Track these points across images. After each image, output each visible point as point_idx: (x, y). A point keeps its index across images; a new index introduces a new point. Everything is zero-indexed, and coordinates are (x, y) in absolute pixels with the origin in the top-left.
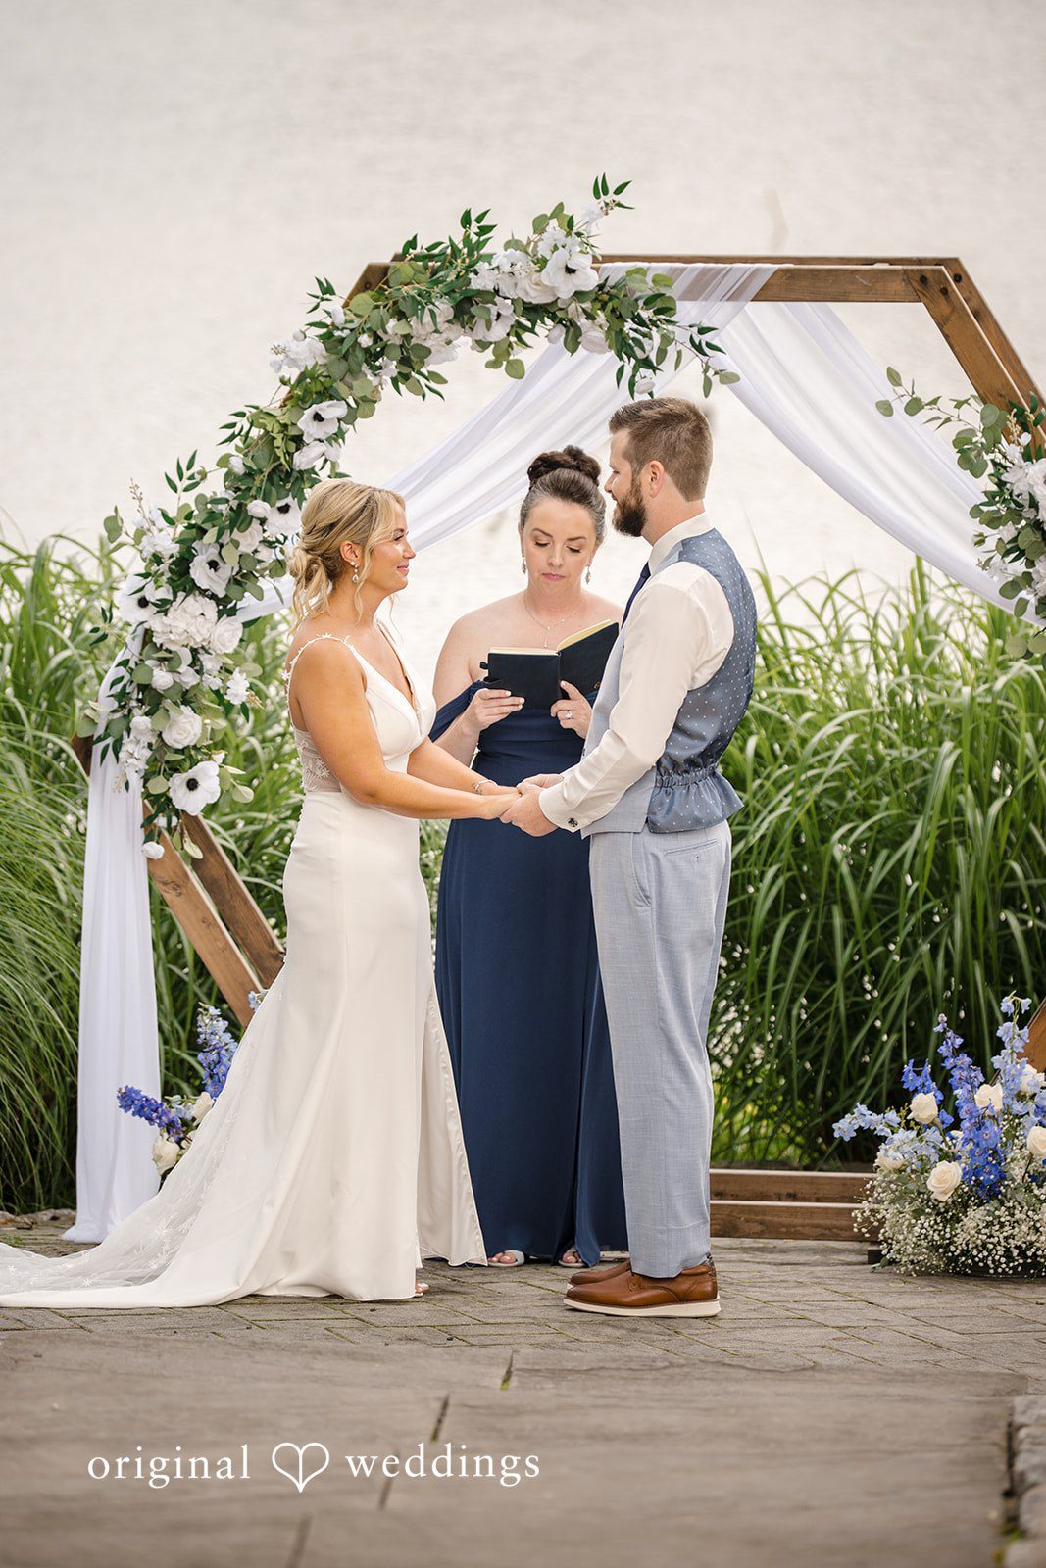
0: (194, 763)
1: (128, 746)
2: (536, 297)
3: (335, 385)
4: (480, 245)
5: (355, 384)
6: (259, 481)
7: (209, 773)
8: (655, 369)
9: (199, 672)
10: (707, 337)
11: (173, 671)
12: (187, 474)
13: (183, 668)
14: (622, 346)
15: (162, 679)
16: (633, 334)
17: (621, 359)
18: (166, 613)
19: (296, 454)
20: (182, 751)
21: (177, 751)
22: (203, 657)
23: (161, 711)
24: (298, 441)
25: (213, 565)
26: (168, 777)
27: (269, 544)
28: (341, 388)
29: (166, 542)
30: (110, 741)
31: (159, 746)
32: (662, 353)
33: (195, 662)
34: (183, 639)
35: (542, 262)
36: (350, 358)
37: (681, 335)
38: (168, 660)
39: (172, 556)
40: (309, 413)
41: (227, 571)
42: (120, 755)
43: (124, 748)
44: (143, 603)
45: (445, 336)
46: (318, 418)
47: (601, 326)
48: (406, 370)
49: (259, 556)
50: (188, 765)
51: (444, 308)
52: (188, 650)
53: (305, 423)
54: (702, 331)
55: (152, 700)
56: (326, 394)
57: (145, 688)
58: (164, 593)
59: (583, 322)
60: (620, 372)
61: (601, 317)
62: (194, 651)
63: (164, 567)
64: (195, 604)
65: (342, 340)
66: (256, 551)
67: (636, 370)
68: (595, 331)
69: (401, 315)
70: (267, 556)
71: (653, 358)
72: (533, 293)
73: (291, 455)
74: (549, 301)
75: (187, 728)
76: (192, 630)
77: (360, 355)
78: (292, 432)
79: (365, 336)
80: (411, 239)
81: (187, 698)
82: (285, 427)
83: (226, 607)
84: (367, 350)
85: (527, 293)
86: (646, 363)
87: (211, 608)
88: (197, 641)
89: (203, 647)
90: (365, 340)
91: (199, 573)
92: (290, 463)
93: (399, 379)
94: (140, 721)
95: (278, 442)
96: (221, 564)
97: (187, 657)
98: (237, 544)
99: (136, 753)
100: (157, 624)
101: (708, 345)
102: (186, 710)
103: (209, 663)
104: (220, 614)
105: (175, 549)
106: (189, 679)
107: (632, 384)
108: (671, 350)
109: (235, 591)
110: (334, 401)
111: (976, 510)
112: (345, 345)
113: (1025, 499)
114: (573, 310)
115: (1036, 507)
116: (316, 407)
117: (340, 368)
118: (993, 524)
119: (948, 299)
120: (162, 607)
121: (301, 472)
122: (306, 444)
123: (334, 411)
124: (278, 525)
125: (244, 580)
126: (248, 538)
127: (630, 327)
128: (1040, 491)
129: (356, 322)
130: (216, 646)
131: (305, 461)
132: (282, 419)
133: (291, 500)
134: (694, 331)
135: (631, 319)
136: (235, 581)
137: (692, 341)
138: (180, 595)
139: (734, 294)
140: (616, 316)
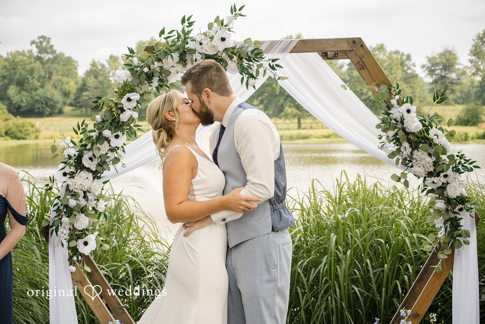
0: (86, 235)
1: (61, 229)
2: (211, 52)
3: (135, 88)
4: (189, 32)
5: (143, 87)
6: (107, 124)
7: (92, 238)
8: (255, 78)
9: (87, 201)
10: (275, 63)
11: (77, 199)
12: (81, 128)
13: (81, 198)
14: (243, 70)
15: (72, 203)
16: (246, 65)
17: (242, 75)
18: (73, 177)
19: (121, 115)
20: (82, 231)
21: (80, 231)
22: (88, 194)
23: (73, 215)
24: (122, 110)
25: (91, 159)
26: (76, 240)
27: (112, 150)
28: (137, 88)
29: (73, 152)
30: (54, 228)
31: (73, 230)
32: (258, 72)
33: (85, 197)
34: (80, 187)
35: (212, 38)
36: (141, 78)
37: (266, 64)
38: (74, 195)
39: (75, 155)
40: (125, 98)
41: (96, 162)
42: (58, 233)
43: (59, 231)
44: (65, 174)
45: (176, 68)
46: (129, 100)
47: (235, 62)
48: (161, 83)
49: (108, 155)
50: (84, 236)
51: (176, 56)
52: (82, 192)
53: (124, 101)
54: (273, 61)
55: (70, 212)
56: (132, 91)
57: (66, 206)
58: (73, 169)
59: (228, 60)
60: (242, 80)
61: (235, 58)
62: (85, 192)
63: (72, 161)
64: (84, 174)
65: (137, 71)
66: (107, 153)
67: (248, 78)
68: (232, 65)
69: (159, 60)
70: (112, 155)
71: (254, 74)
72: (209, 50)
73: (119, 115)
74: (215, 54)
75: (82, 222)
76: (84, 184)
77: (144, 76)
78: (120, 106)
79: (146, 68)
80: (162, 29)
81: (83, 210)
82: (116, 104)
83: (96, 175)
84: (147, 74)
85: (207, 51)
86: (252, 76)
87: (90, 175)
88: (85, 188)
89: (88, 191)
90: (146, 70)
91: (86, 162)
92: (119, 118)
93: (159, 87)
94: (65, 219)
95: (114, 109)
96: (94, 159)
97: (82, 194)
98: (99, 149)
99: (64, 232)
100: (70, 182)
101: (276, 65)
102: (83, 215)
103: (90, 197)
104: (94, 178)
105: (77, 154)
106: (83, 202)
107: (247, 84)
108: (261, 70)
109: (99, 169)
110: (135, 93)
111: (378, 126)
112: (138, 73)
113: (399, 119)
114: (224, 56)
115: (402, 123)
116: (128, 95)
117: (137, 82)
118: (385, 130)
119: (364, 49)
120: (72, 175)
121: (123, 122)
122: (125, 111)
123: (135, 97)
124: (115, 143)
125: (102, 164)
126: (104, 148)
127: (245, 63)
128: (406, 115)
129: (143, 64)
130: (93, 190)
131: (124, 117)
132: (115, 102)
133: (119, 133)
134: (271, 61)
135: (246, 59)
136: (99, 165)
137: (270, 65)
138: (79, 171)
139: (283, 51)
140: (240, 58)
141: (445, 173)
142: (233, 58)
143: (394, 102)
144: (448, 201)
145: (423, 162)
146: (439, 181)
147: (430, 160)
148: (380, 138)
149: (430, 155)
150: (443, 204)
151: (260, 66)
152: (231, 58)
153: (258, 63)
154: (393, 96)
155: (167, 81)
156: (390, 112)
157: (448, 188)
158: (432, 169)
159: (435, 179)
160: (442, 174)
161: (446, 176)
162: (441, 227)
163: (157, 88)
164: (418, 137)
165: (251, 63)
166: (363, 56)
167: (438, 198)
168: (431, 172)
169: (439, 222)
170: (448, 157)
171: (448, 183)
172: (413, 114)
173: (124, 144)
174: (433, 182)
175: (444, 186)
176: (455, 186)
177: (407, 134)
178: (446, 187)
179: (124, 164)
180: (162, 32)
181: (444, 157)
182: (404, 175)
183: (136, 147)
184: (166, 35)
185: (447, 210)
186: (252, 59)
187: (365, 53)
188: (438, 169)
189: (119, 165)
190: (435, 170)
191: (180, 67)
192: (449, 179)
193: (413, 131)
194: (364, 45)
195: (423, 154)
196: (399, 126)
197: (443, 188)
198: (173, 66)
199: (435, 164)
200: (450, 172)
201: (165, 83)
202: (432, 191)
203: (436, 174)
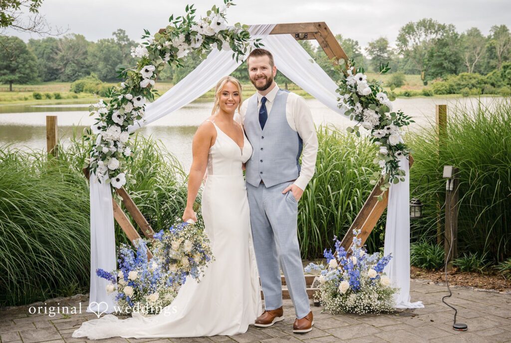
0: (118, 174)
1: (98, 170)
2: (210, 34)
3: (151, 61)
4: (192, 18)
5: (157, 61)
6: (130, 89)
7: (122, 176)
8: (243, 54)
9: (117, 148)
10: (258, 42)
11: (108, 147)
12: (112, 93)
13: (112, 146)
14: (234, 48)
15: (105, 150)
16: (237, 44)
17: (234, 51)
18: (106, 130)
19: (141, 82)
20: (115, 170)
21: (112, 171)
22: (118, 143)
23: (106, 160)
24: (142, 79)
25: (119, 116)
26: (111, 178)
27: (135, 109)
28: (153, 62)
29: (105, 111)
30: (93, 169)
31: (107, 169)
32: (245, 49)
33: (115, 145)
34: (111, 138)
35: (210, 23)
36: (156, 53)
37: (251, 43)
38: (107, 144)
39: (106, 114)
40: (144, 69)
41: (123, 118)
42: (96, 173)
43: (97, 171)
44: (99, 128)
45: (183, 46)
46: (147, 71)
47: (228, 41)
48: (172, 59)
50: (116, 174)
51: (182, 36)
52: (113, 142)
53: (142, 72)
54: (257, 40)
55: (104, 157)
56: (149, 64)
57: (101, 152)
58: (105, 124)
59: (222, 40)
60: (234, 55)
61: (228, 38)
62: (115, 142)
63: (104, 118)
64: (114, 128)
65: (152, 49)
66: (131, 112)
67: (238, 54)
68: (226, 44)
69: (170, 40)
70: (135, 113)
71: (243, 51)
72: (208, 32)
73: (139, 82)
75: (114, 164)
76: (114, 135)
77: (158, 52)
78: (140, 76)
80: (171, 16)
81: (114, 155)
82: (137, 74)
83: (123, 128)
84: (160, 50)
85: (206, 32)
86: (241, 53)
88: (116, 138)
89: (117, 141)
90: (159, 47)
91: (115, 119)
92: (139, 85)
94: (101, 163)
95: (135, 78)
96: (121, 116)
97: (113, 143)
98: (124, 109)
99: (100, 172)
100: (104, 134)
101: (260, 44)
102: (114, 159)
104: (122, 131)
105: (107, 112)
106: (114, 149)
107: (237, 59)
108: (248, 48)
109: (126, 124)
110: (151, 66)
111: (338, 91)
112: (154, 50)
113: (353, 85)
114: (220, 37)
115: (356, 88)
116: (145, 67)
117: (152, 57)
118: (343, 94)
119: (327, 31)
120: (104, 128)
121: (143, 88)
122: (144, 79)
123: (151, 68)
124: (137, 104)
125: (128, 120)
126: (128, 108)
127: (236, 42)
128: (359, 82)
129: (157, 43)
130: (121, 140)
131: (144, 84)
132: (136, 72)
133: (140, 97)
134: (255, 41)
135: (237, 39)
136: (125, 120)
137: (255, 44)
138: (110, 125)
139: (264, 33)
140: (232, 38)
141: (388, 127)
142: (226, 38)
143: (349, 72)
144: (390, 148)
145: (371, 118)
146: (384, 132)
147: (378, 116)
148: (339, 100)
149: (377, 113)
150: (386, 150)
151: (247, 45)
152: (225, 38)
153: (246, 42)
154: (349, 68)
155: (177, 56)
156: (346, 79)
157: (390, 137)
158: (378, 124)
159: (381, 131)
160: (386, 127)
161: (388, 129)
162: (384, 167)
163: (169, 62)
164: (367, 99)
165: (241, 42)
166: (327, 37)
167: (383, 145)
168: (377, 126)
169: (382, 164)
170: (391, 114)
171: (390, 134)
172: (364, 81)
173: (144, 105)
174: (379, 133)
175: (387, 136)
176: (395, 136)
177: (360, 96)
178: (388, 137)
179: (145, 121)
180: (172, 18)
181: (387, 114)
182: (357, 127)
184: (174, 20)
185: (388, 155)
186: (241, 39)
187: (328, 34)
188: (383, 124)
189: (141, 121)
190: (380, 124)
191: (186, 46)
192: (391, 131)
193: (364, 94)
194: (327, 28)
195: (372, 112)
196: (354, 90)
197: (386, 137)
198: (180, 45)
199: (381, 119)
200: (392, 126)
201: (175, 58)
202: (377, 140)
203: (381, 127)
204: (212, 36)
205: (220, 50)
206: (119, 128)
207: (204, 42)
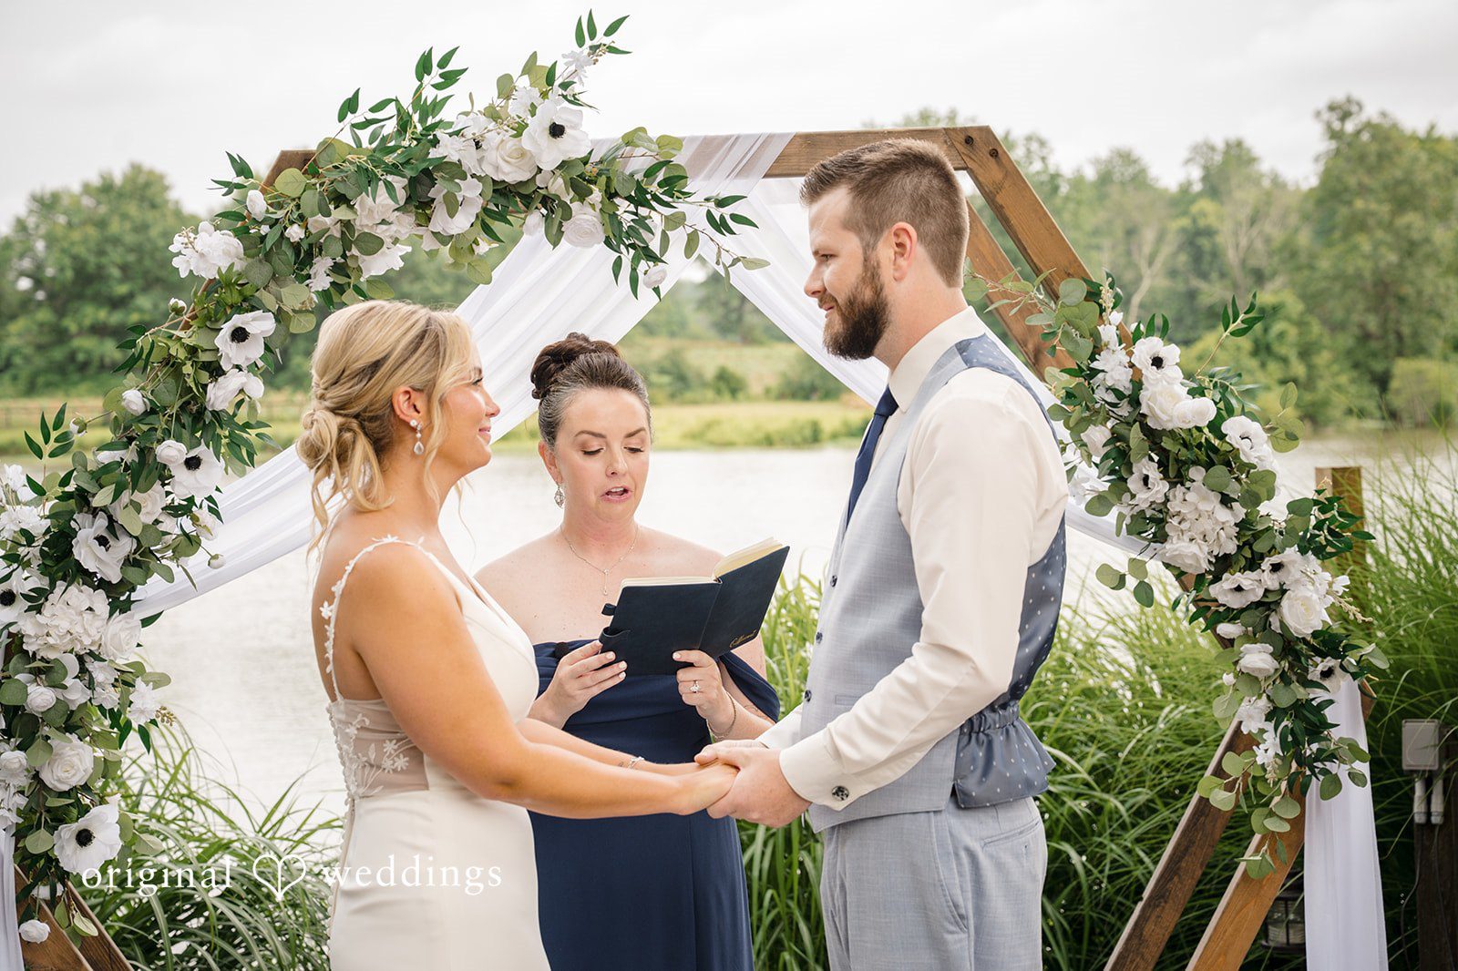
2: (512, 175)
3: (257, 294)
4: (437, 106)
5: (283, 292)
6: (166, 419)
7: (106, 821)
8: (656, 260)
9: (91, 685)
10: (727, 211)
12: (54, 434)
13: (69, 679)
14: (619, 234)
15: (40, 696)
16: (629, 217)
17: (616, 250)
18: (41, 608)
19: (211, 386)
21: (61, 794)
22: (92, 666)
23: (39, 741)
24: (216, 371)
25: (101, 540)
26: (51, 829)
27: (174, 511)
28: (266, 297)
29: (35, 517)
31: (36, 788)
32: (665, 241)
33: (83, 674)
34: (67, 642)
35: (518, 127)
36: (275, 259)
37: (695, 214)
39: (40, 531)
40: (227, 328)
41: (124, 546)
44: (8, 599)
45: (393, 228)
46: (240, 335)
47: (593, 206)
48: (341, 280)
49: (162, 527)
50: (77, 811)
51: (397, 186)
52: (73, 657)
53: (222, 340)
54: (721, 203)
55: (26, 727)
56: (249, 304)
58: (39, 580)
59: (570, 200)
60: (617, 265)
61: (597, 195)
62: (81, 658)
63: (34, 549)
64: (79, 595)
65: (263, 238)
66: (157, 522)
67: (635, 261)
68: (586, 216)
69: (343, 200)
70: (170, 525)
71: (655, 246)
72: (506, 168)
73: (205, 387)
74: (525, 179)
75: (72, 762)
76: (78, 629)
77: (289, 253)
78: (204, 357)
79: (296, 226)
80: (350, 96)
81: (74, 721)
82: (193, 351)
83: (119, 596)
84: (297, 246)
85: (497, 168)
86: (652, 257)
87: (100, 601)
88: (85, 644)
89: (91, 654)
90: (295, 233)
91: (85, 551)
92: (204, 398)
93: (332, 290)
94: (12, 757)
95: (188, 369)
96: (112, 541)
97: (73, 666)
98: (137, 507)
100: (30, 623)
101: (734, 217)
102: (72, 739)
103: (101, 674)
104: (111, 609)
105: (49, 525)
106: (76, 695)
107: (634, 282)
108: (678, 236)
109: (133, 574)
110: (258, 313)
111: (1055, 412)
112: (269, 243)
113: (1124, 389)
114: (557, 186)
115: (1135, 402)
116: (238, 320)
117: (261, 273)
118: (1077, 425)
119: (999, 162)
120: (37, 600)
121: (216, 414)
122: (224, 373)
123: (260, 325)
124: (184, 484)
125: (141, 561)
126: (153, 501)
127: (623, 206)
128: (1149, 373)
129: (281, 213)
130: (108, 650)
131: (220, 395)
132: (187, 341)
133: (202, 451)
134: (711, 205)
135: (629, 198)
136: (129, 562)
137: (710, 216)
138: (60, 584)
139: (743, 170)
140: (611, 195)
141: (1275, 559)
142: (591, 192)
143: (1108, 333)
144: (1287, 647)
145: (1206, 525)
146: (1254, 583)
147: (1228, 518)
149: (1226, 501)
150: (1269, 658)
151: (675, 221)
152: (582, 194)
153: (667, 211)
154: (1105, 315)
155: (359, 270)
156: (1095, 365)
157: (1285, 603)
158: (1231, 547)
159: (1246, 579)
160: (1266, 565)
161: (1276, 568)
162: (1262, 731)
163: (325, 294)
164: (1185, 445)
165: (643, 211)
166: (1000, 187)
167: (1250, 638)
168: (1226, 556)
169: (1252, 715)
171: (1283, 592)
172: (1172, 372)
173: (218, 489)
174: (1239, 589)
175: (1271, 599)
176: (1306, 598)
177: (1153, 436)
178: (1278, 603)
179: (215, 557)
180: (351, 105)
182: (1137, 567)
183: (254, 499)
184: (363, 113)
185: (1283, 677)
186: (649, 197)
187: (1006, 175)
189: (196, 562)
190: (1242, 548)
191: (404, 225)
192: (1287, 577)
193: (1169, 427)
194: (1000, 152)
195: (1205, 498)
196: (1124, 410)
197: (1269, 603)
198: (384, 222)
199: (1243, 530)
200: (1291, 553)
201: (352, 281)
202: (1231, 615)
203: (1243, 563)
204: (521, 183)
205: (555, 244)
206: (101, 594)
207: (485, 210)
